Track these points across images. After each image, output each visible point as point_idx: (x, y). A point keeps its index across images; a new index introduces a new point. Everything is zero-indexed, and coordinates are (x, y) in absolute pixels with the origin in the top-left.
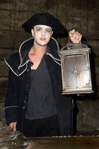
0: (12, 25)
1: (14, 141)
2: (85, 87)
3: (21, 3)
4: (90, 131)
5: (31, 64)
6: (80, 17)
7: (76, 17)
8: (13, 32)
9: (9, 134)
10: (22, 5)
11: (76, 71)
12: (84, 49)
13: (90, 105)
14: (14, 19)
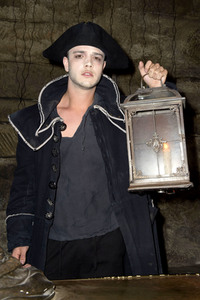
0: (19, 51)
1: (23, 287)
2: (175, 175)
3: (37, 6)
4: (183, 267)
5: (61, 126)
6: (159, 33)
7: (150, 32)
8: (21, 66)
9: (13, 273)
10: (38, 10)
11: (156, 143)
12: (173, 98)
13: (181, 214)
14: (24, 40)
